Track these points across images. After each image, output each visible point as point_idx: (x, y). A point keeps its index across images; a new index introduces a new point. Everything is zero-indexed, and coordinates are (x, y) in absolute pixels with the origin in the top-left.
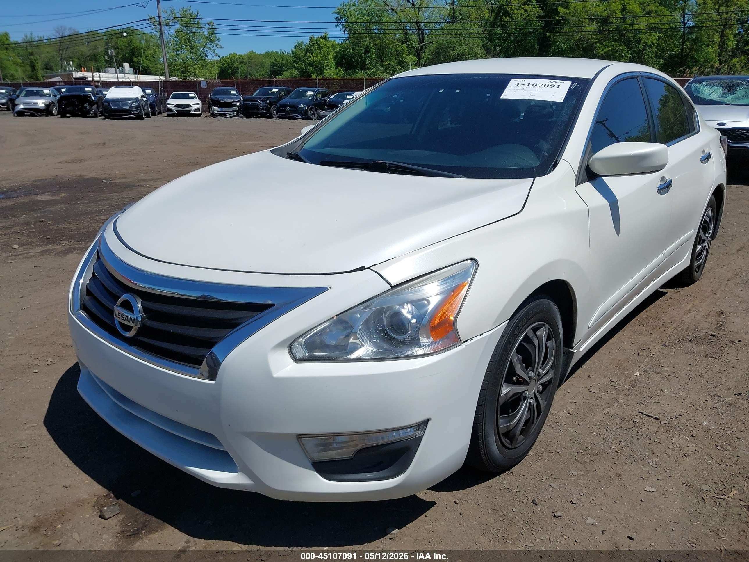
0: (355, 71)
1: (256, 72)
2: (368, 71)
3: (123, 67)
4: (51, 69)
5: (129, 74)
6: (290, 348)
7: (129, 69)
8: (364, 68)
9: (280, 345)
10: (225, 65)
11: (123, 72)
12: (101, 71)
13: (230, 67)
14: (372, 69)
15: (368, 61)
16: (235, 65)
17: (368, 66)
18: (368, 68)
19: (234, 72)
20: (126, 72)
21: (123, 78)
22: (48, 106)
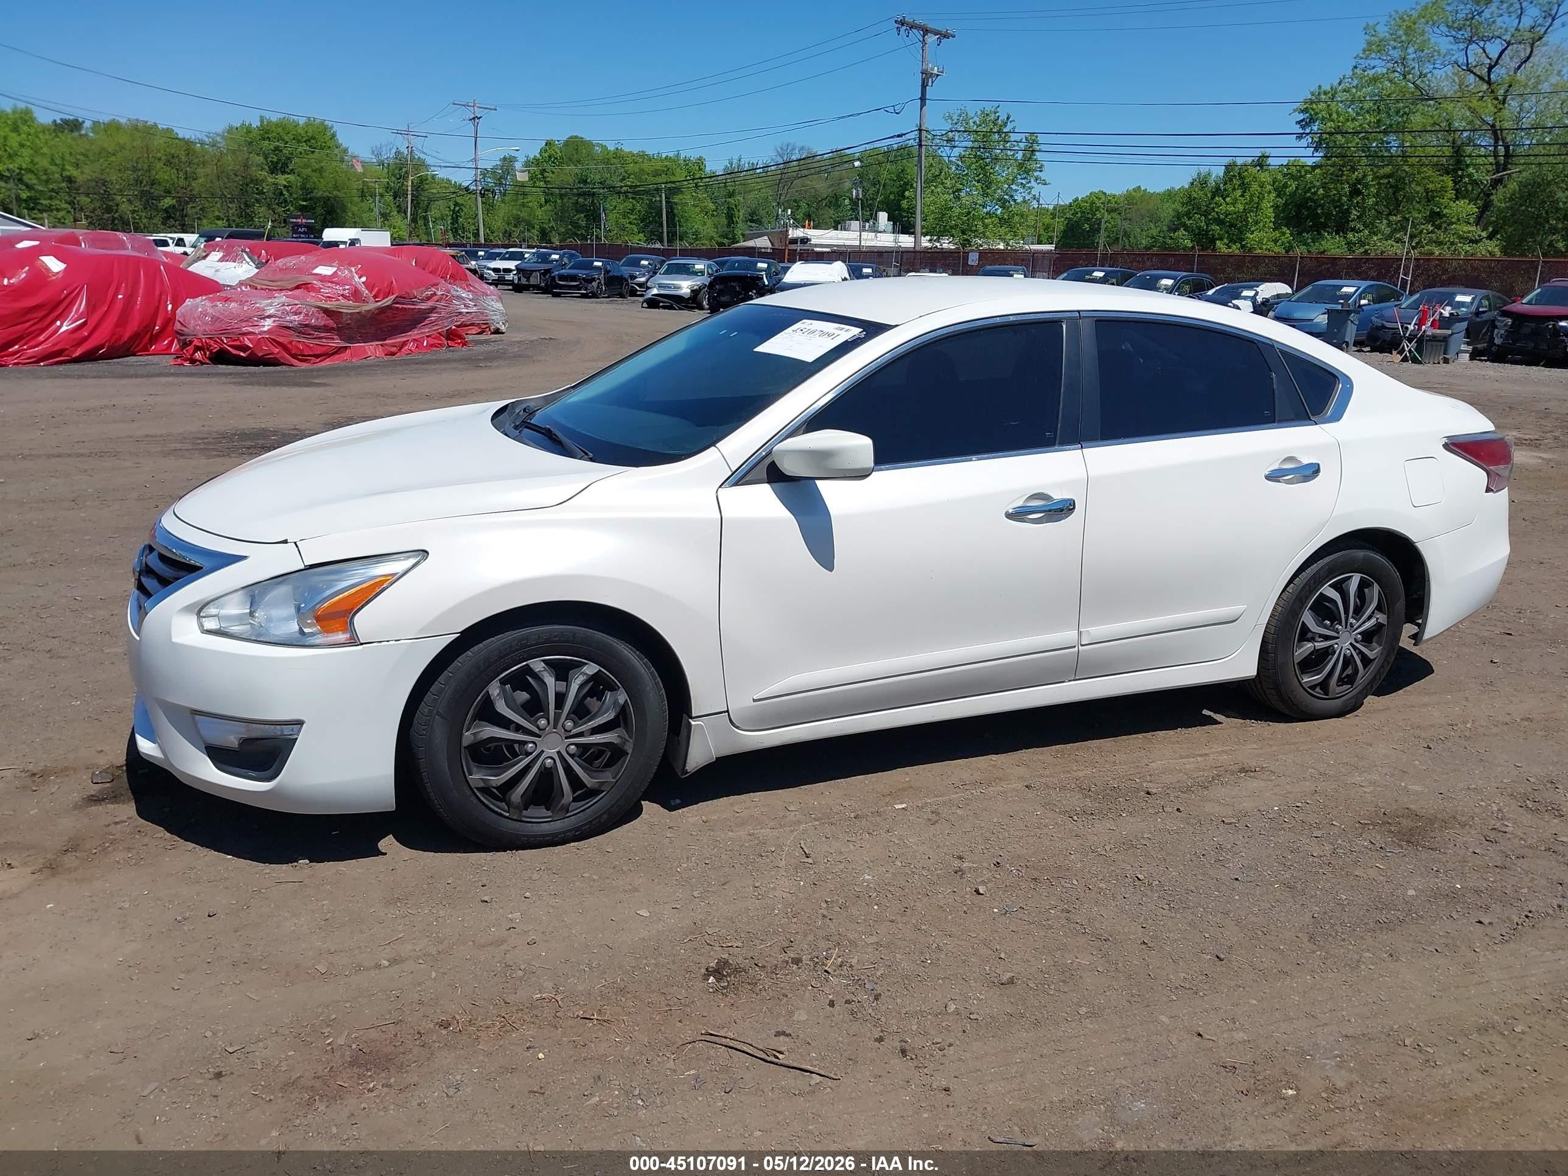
0: (1319, 234)
1: (1139, 230)
2: (1350, 235)
3: (876, 219)
4: (759, 222)
5: (884, 232)
6: (198, 613)
7: (886, 222)
8: (1342, 227)
9: (188, 609)
10: (1079, 215)
11: (875, 230)
12: (839, 226)
13: (1088, 219)
14: (1361, 231)
15: (1355, 213)
16: (1099, 216)
17: (1352, 224)
18: (1353, 230)
19: (1095, 230)
20: (880, 229)
21: (872, 240)
22: (695, 293)
